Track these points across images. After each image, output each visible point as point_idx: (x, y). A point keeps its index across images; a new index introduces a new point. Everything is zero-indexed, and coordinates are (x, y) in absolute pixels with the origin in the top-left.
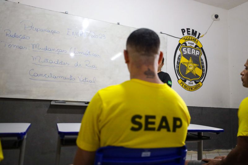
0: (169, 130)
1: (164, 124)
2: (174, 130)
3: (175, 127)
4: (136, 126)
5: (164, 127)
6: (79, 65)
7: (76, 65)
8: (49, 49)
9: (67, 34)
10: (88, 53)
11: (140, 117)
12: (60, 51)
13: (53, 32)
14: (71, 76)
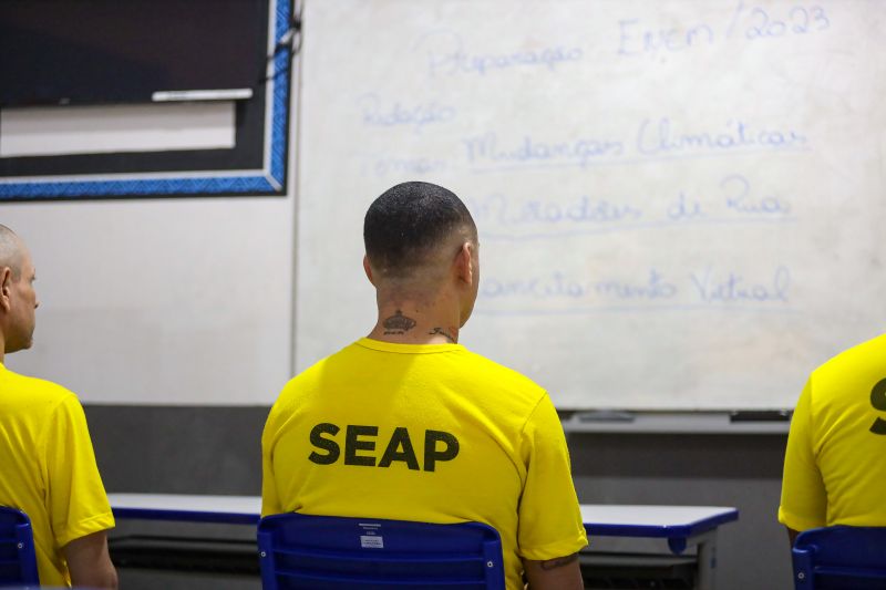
0: (413, 465)
1: (400, 449)
2: (429, 467)
3: (432, 458)
4: (324, 452)
5: (400, 457)
6: (689, 208)
7: (676, 211)
8: (541, 151)
9: (621, 52)
10: (733, 131)
11: (333, 430)
12: (592, 148)
13: (554, 58)
14: (655, 278)
